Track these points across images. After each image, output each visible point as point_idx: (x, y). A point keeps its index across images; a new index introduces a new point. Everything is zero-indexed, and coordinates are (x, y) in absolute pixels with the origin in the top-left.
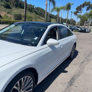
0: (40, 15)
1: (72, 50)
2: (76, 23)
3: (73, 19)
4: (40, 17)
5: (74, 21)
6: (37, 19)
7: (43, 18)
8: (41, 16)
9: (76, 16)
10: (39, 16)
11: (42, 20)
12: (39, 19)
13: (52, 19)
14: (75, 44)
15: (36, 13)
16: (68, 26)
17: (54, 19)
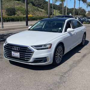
0: (38, 7)
1: (83, 38)
2: (87, 13)
3: (81, 8)
4: (38, 8)
5: (84, 10)
6: (35, 12)
7: (42, 10)
8: (40, 8)
9: (85, 4)
10: (36, 8)
11: (41, 13)
12: (38, 12)
13: (54, 10)
14: (85, 33)
15: (34, 5)
16: (76, 18)
17: (57, 10)
